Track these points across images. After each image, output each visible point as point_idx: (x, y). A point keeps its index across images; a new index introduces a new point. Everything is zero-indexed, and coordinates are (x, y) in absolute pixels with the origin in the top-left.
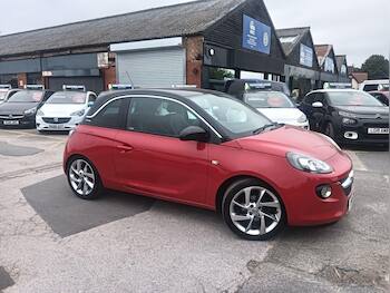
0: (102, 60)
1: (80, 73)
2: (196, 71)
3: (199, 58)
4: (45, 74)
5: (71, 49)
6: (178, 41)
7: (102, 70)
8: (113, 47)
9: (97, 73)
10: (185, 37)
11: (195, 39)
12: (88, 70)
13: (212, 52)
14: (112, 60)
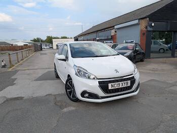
0: (113, 32)
1: (106, 38)
2: (144, 34)
3: (146, 28)
4: (97, 39)
5: (104, 29)
6: (136, 22)
7: (112, 36)
8: (116, 27)
9: (110, 38)
10: (139, 19)
13: (153, 24)
14: (116, 32)
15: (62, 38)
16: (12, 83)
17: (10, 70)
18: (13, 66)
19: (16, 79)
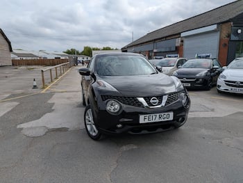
0: (178, 42)
1: (168, 50)
2: (225, 45)
3: (229, 36)
4: (155, 51)
5: (166, 37)
6: (215, 27)
7: (177, 48)
8: (183, 35)
9: (174, 49)
11: (227, 24)
12: (170, 48)
13: (239, 31)
14: (182, 41)
15: (104, 49)
16: (50, 109)
17: (44, 91)
18: (47, 86)
19: (54, 104)
